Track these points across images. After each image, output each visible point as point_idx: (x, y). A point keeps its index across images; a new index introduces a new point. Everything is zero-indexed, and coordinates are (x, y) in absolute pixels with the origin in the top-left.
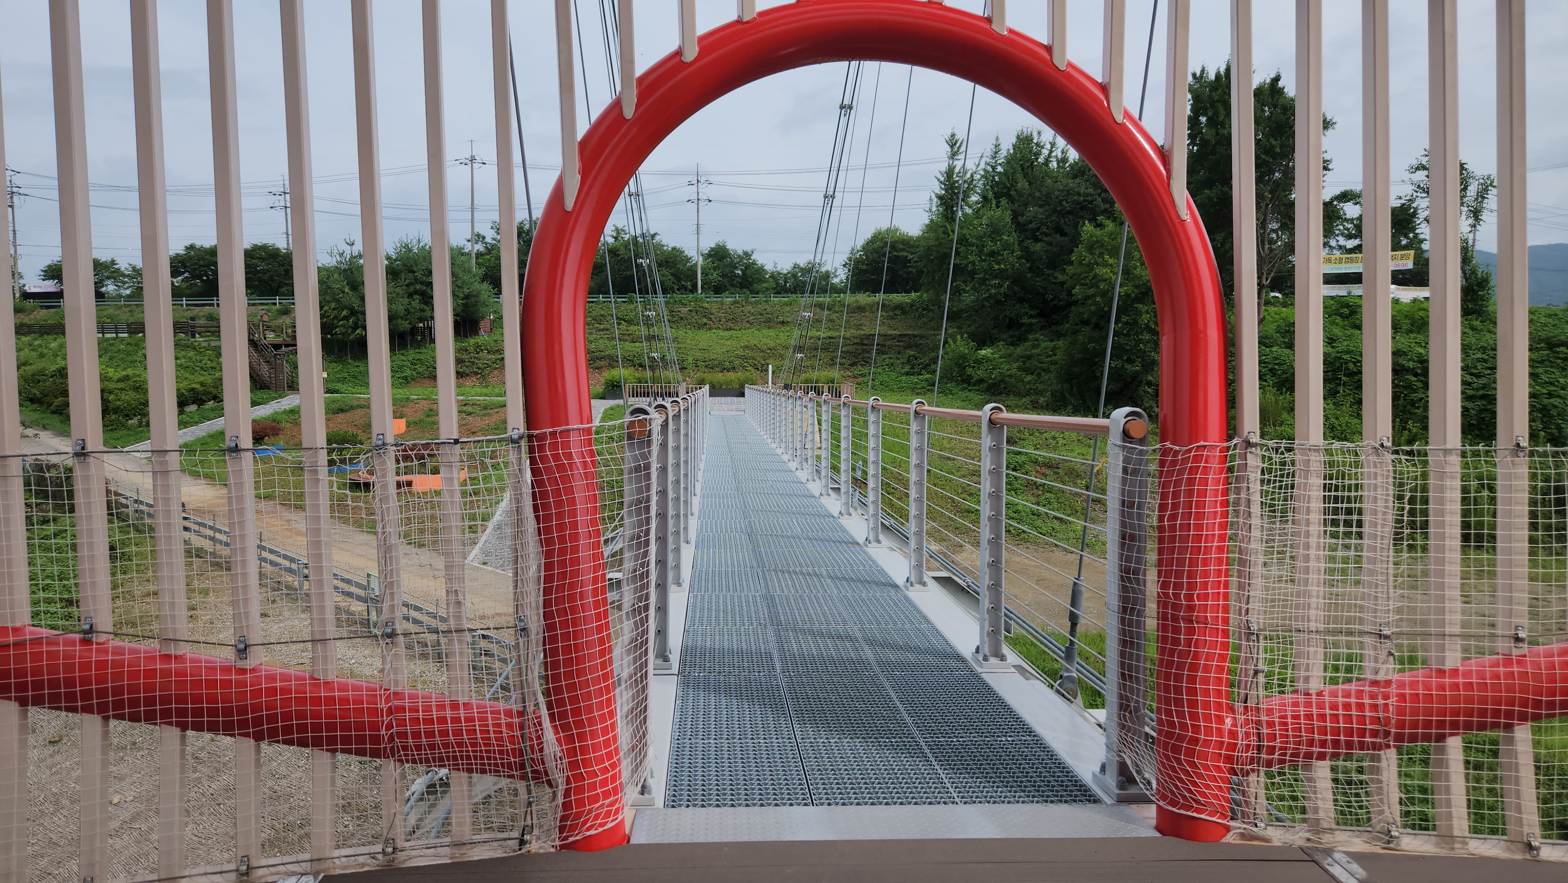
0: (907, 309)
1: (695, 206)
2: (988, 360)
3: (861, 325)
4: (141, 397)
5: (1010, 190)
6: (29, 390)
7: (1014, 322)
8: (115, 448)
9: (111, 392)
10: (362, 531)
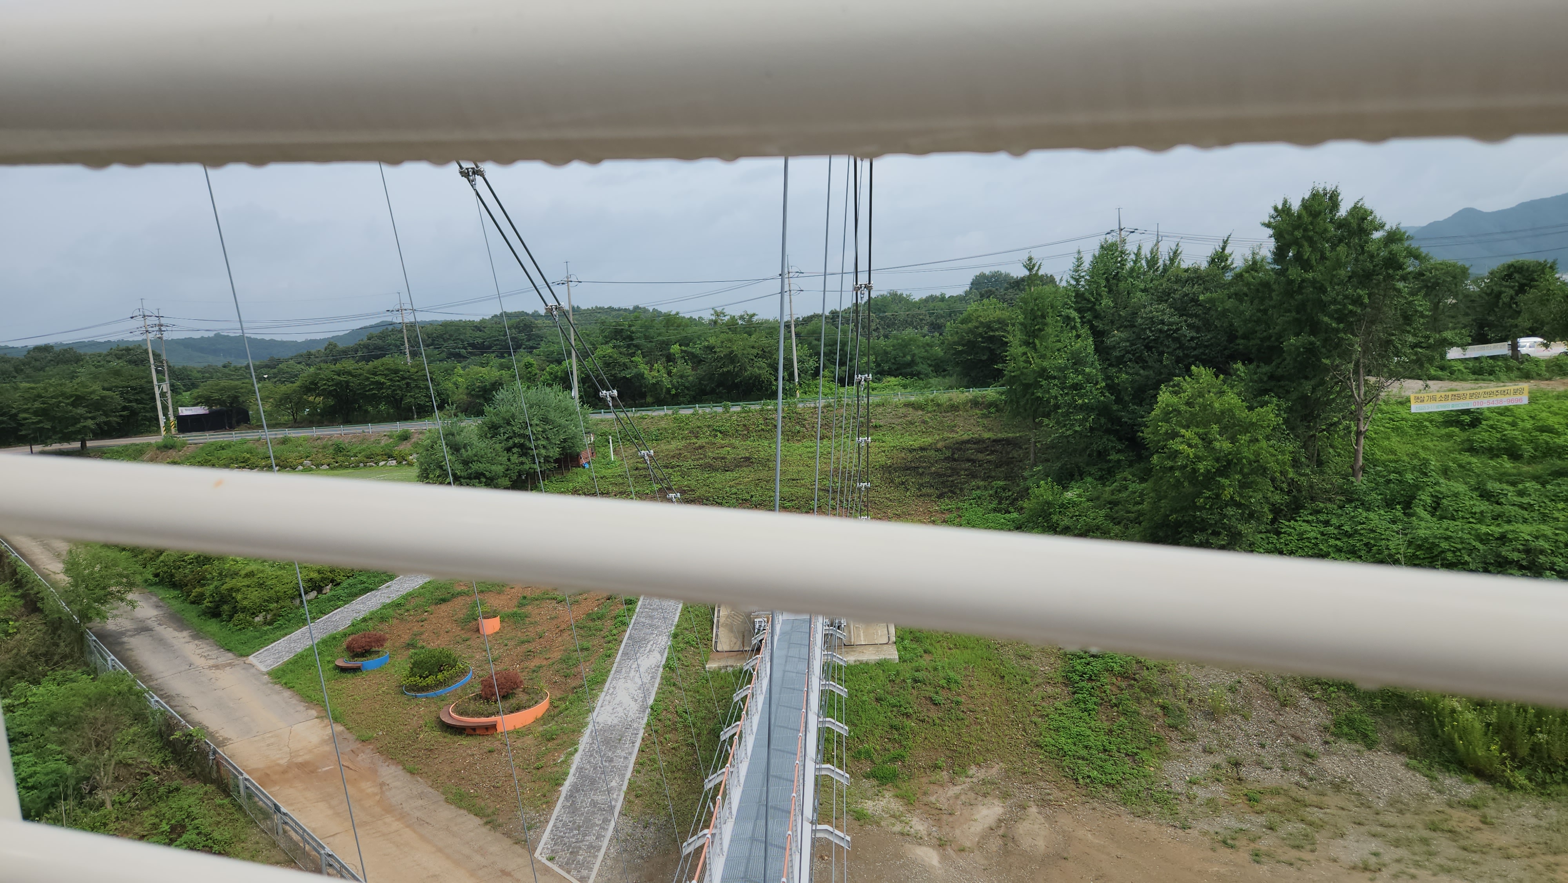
0: (1001, 406)
2: (1074, 504)
3: (955, 426)
4: (265, 594)
5: (1095, 304)
6: (172, 576)
7: (1102, 455)
8: (242, 656)
9: (238, 590)
10: (447, 800)
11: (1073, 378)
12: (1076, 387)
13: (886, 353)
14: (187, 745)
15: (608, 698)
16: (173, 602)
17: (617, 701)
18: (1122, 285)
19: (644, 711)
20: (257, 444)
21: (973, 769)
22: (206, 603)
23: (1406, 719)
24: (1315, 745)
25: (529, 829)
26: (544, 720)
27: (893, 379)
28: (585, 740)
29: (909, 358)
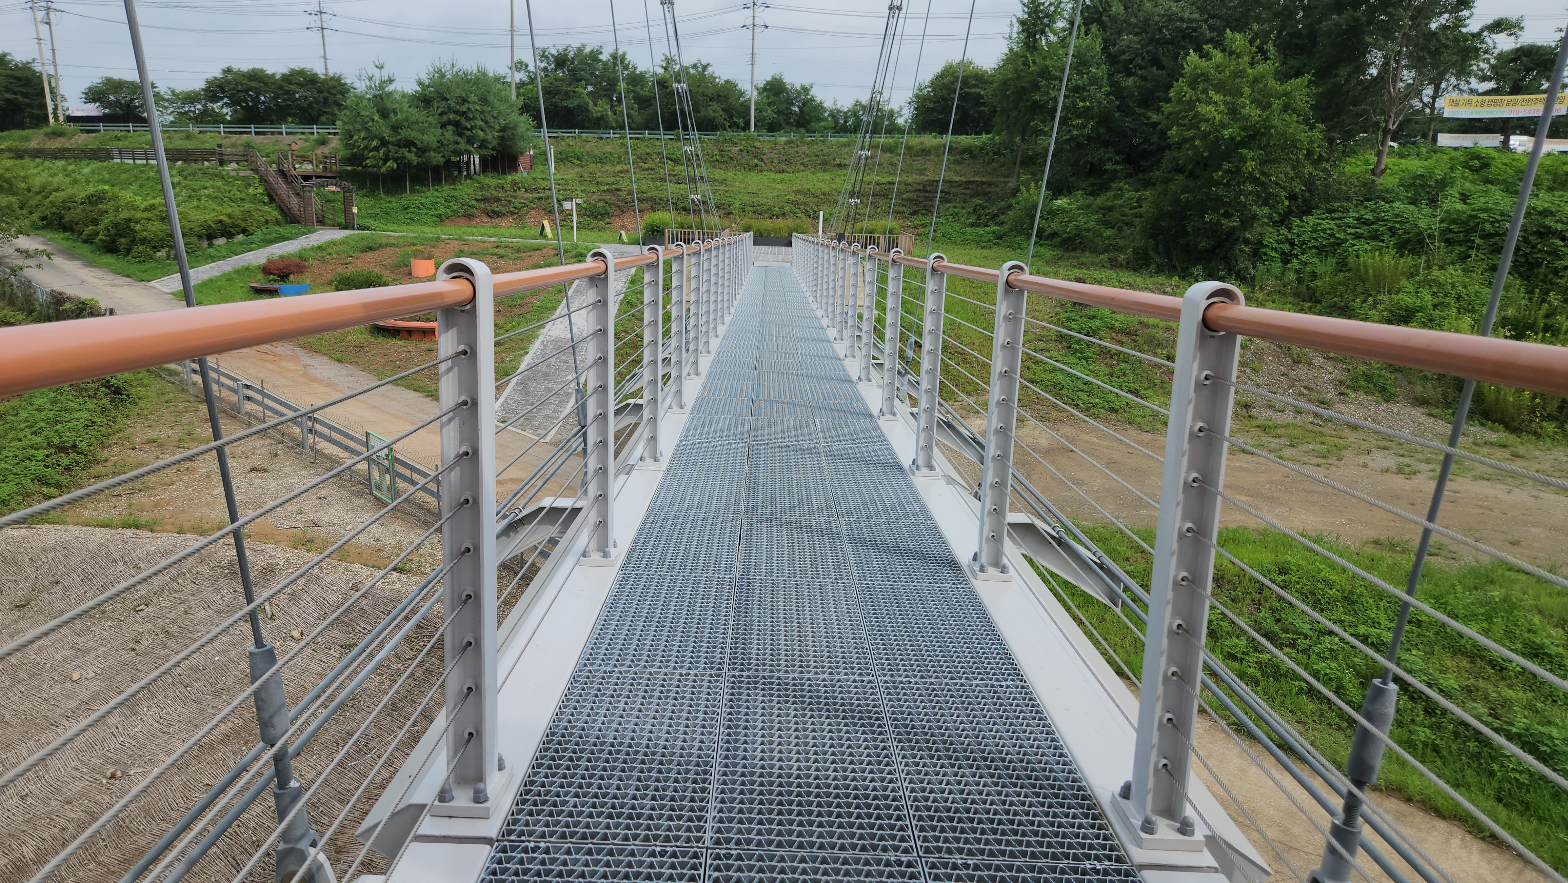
0: (976, 153)
1: (750, 32)
2: (1064, 211)
3: (925, 169)
8: (142, 281)
9: (137, 222)
10: (381, 380)
11: (1077, 79)
12: (1077, 89)
15: (560, 319)
17: (570, 322)
22: (100, 237)
23: (1428, 375)
24: (1331, 395)
28: (535, 347)
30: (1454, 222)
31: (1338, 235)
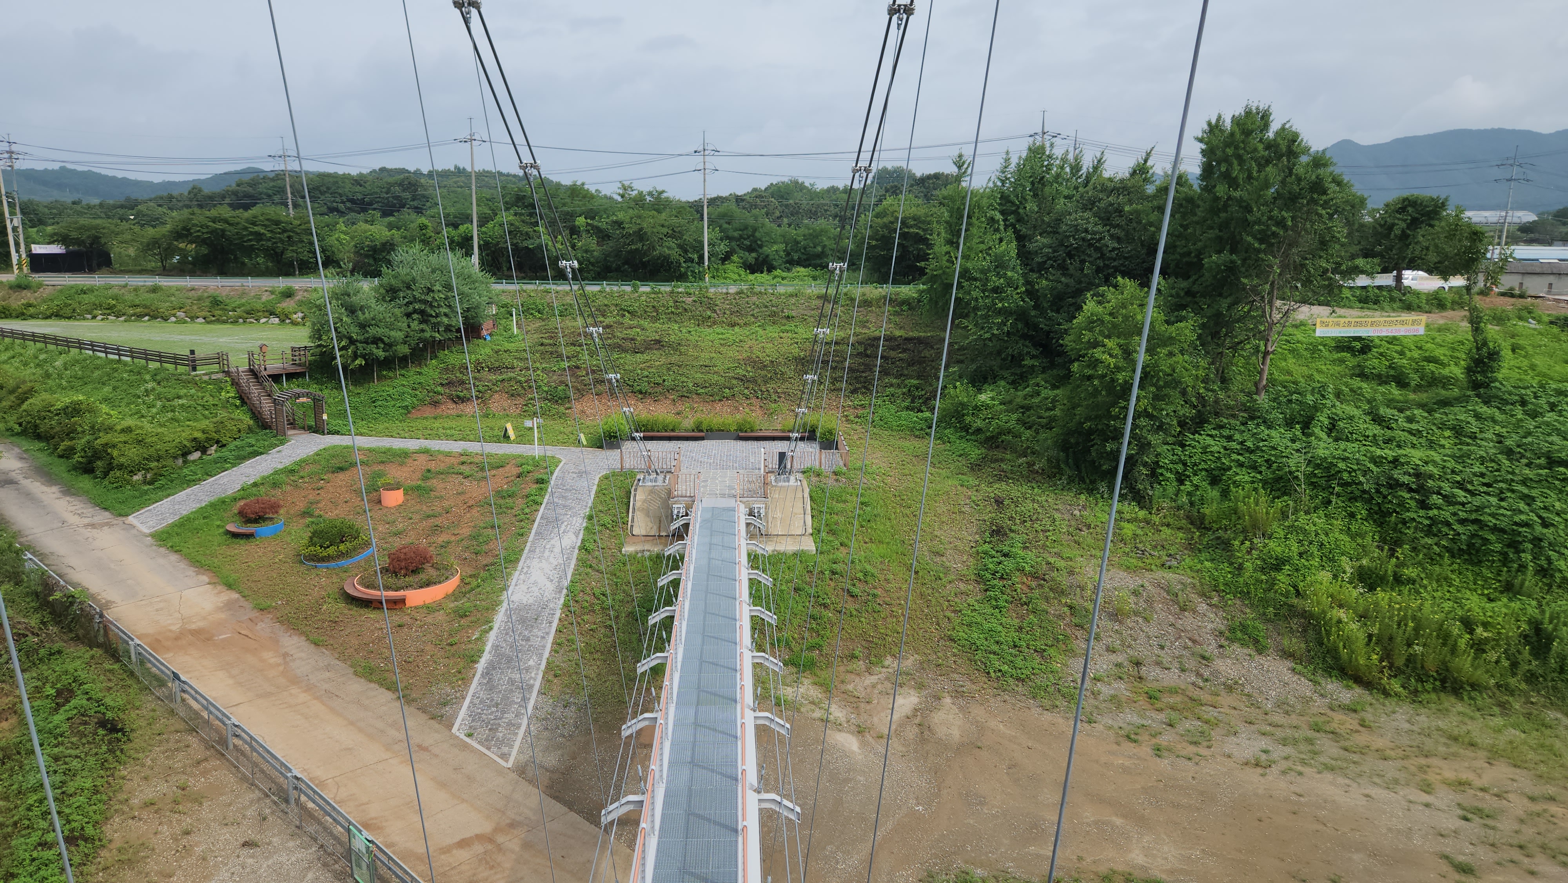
0: (914, 304)
1: (701, 175)
2: (987, 407)
3: (867, 321)
4: (145, 452)
5: (1018, 207)
6: (36, 426)
7: (1016, 360)
8: (121, 515)
9: (114, 446)
10: (356, 673)
11: (995, 281)
12: (996, 290)
13: (797, 243)
14: (68, 607)
15: (522, 577)
16: (39, 455)
17: (532, 580)
18: (1047, 189)
19: (560, 592)
20: (123, 291)
21: (888, 661)
22: (77, 458)
23: (1295, 627)
24: (1211, 648)
25: (445, 704)
26: (455, 596)
27: (802, 269)
28: (499, 618)
29: (819, 249)
30: (1318, 466)
31: (1224, 460)
